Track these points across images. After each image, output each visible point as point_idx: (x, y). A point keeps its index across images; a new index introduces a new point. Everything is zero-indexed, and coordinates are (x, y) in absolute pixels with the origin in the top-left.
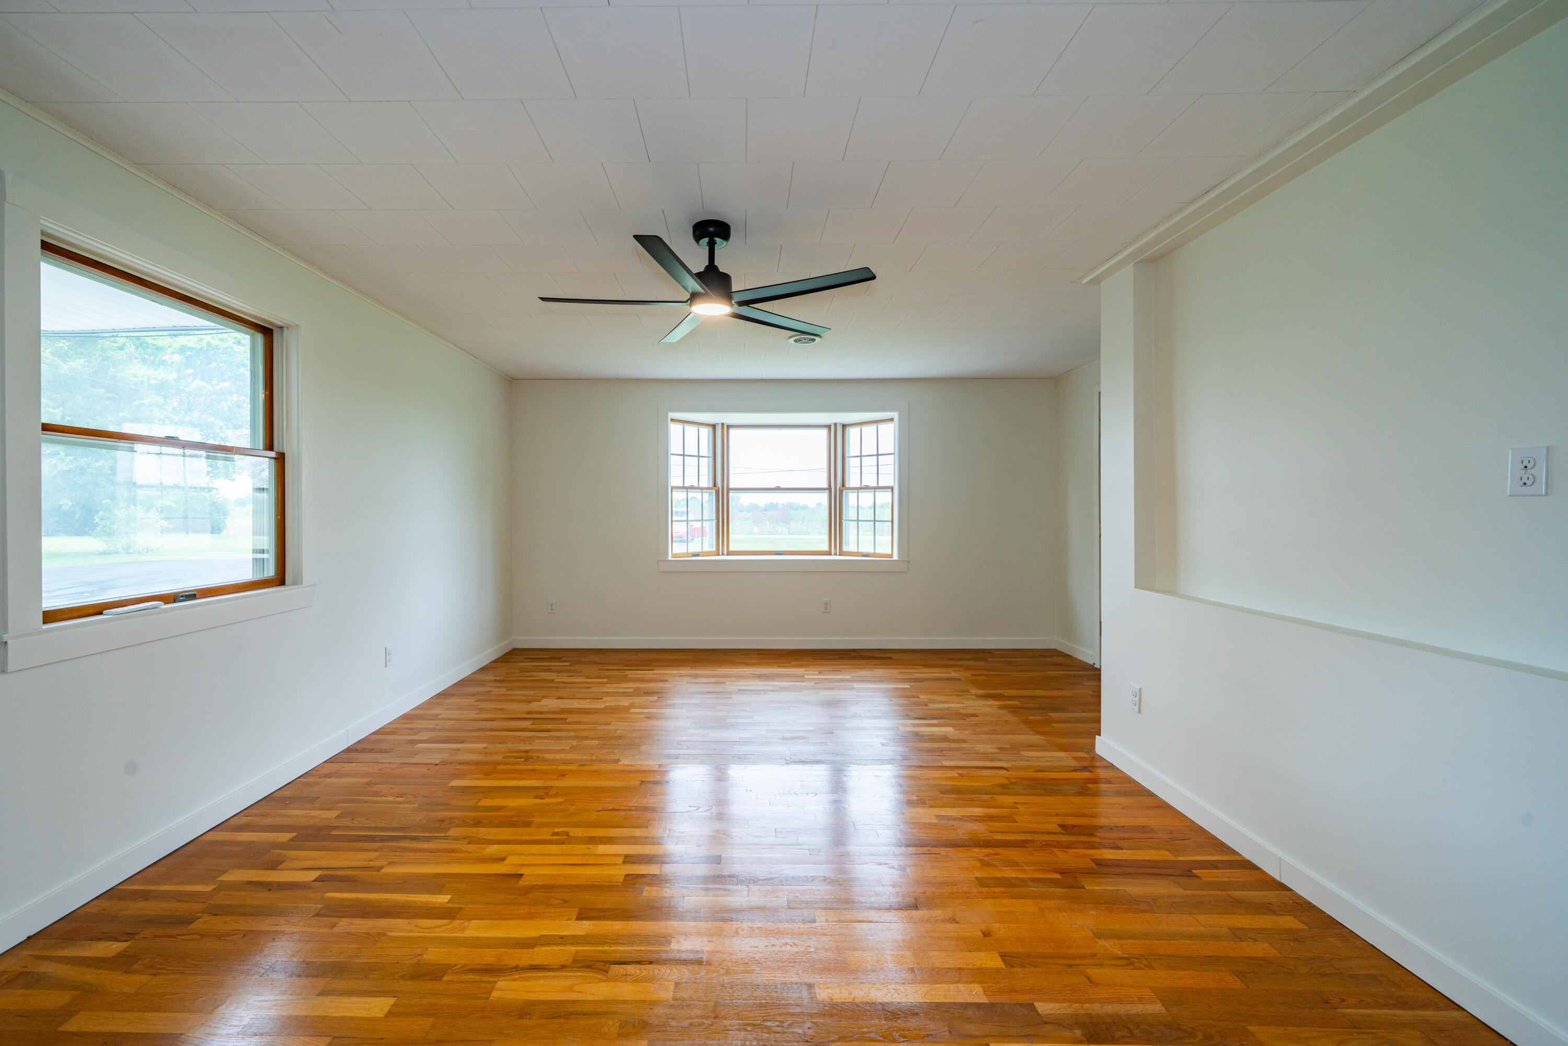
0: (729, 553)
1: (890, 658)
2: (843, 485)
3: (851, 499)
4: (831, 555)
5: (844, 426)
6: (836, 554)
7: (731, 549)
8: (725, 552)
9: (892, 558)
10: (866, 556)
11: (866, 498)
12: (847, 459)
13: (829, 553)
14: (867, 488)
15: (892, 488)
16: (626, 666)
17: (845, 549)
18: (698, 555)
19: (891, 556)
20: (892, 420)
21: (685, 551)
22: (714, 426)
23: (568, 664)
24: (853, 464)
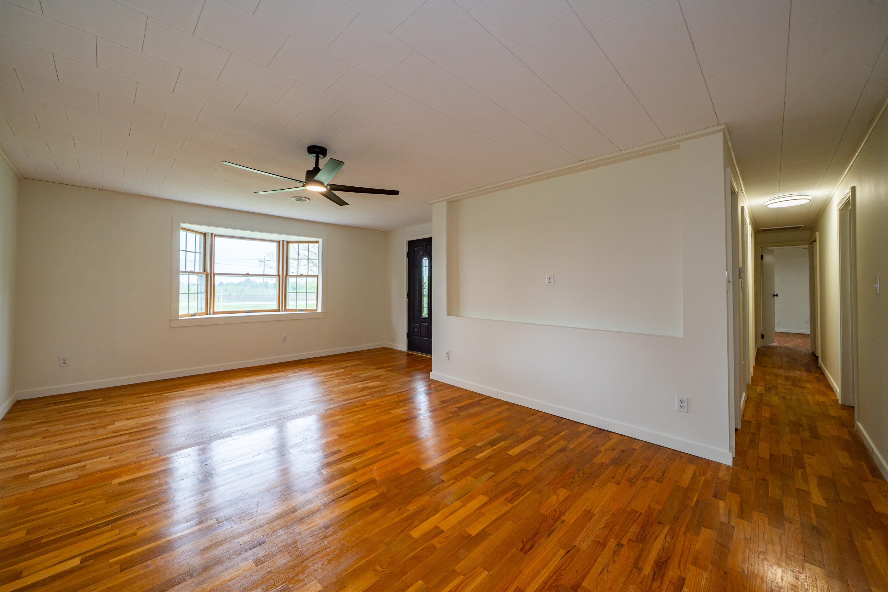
0: (214, 313)
1: (322, 361)
2: (287, 273)
3: (291, 281)
4: (279, 311)
5: (288, 243)
6: (282, 311)
7: (216, 310)
8: (212, 313)
9: (317, 311)
10: (301, 311)
11: (302, 281)
12: (289, 260)
13: (278, 310)
14: (302, 276)
15: (317, 276)
16: (157, 392)
17: (288, 308)
18: (195, 315)
19: (316, 310)
20: (318, 242)
21: (187, 313)
22: (205, 235)
23: (101, 400)
24: (292, 263)
